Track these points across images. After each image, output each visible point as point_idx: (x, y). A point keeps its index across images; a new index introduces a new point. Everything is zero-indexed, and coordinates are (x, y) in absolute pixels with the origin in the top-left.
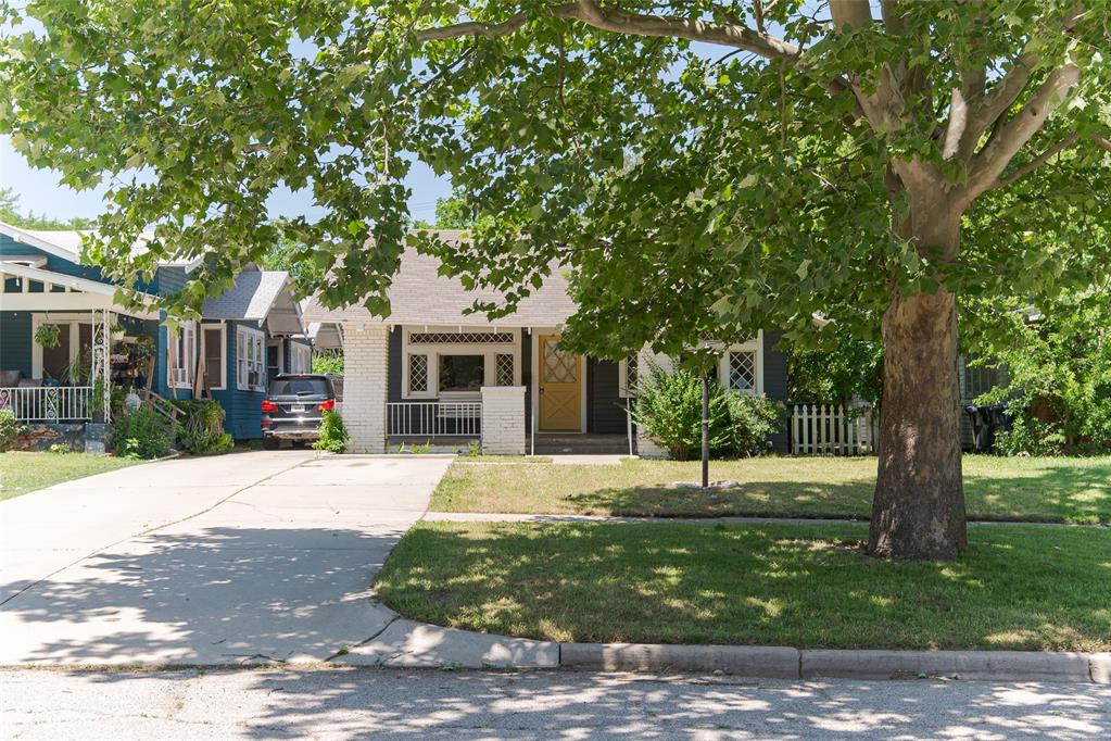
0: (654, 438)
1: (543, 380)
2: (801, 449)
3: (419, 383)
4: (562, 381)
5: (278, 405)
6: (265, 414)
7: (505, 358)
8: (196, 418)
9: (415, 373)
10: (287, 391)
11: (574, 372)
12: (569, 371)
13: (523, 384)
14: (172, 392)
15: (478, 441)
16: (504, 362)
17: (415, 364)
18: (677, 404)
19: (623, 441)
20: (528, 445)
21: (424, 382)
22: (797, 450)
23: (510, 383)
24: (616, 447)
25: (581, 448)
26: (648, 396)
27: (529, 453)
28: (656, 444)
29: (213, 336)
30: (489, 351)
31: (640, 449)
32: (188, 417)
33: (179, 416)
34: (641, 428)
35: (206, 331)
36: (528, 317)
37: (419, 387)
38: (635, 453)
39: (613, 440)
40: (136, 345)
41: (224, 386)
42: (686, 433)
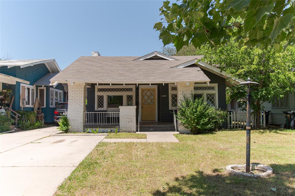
0: (185, 125)
1: (143, 104)
2: (230, 127)
3: (101, 105)
4: (149, 104)
5: (59, 112)
6: (55, 115)
7: (130, 97)
8: (25, 117)
9: (99, 102)
10: (62, 108)
11: (153, 101)
12: (152, 101)
13: (136, 105)
14: (21, 108)
15: (118, 127)
16: (129, 98)
17: (99, 98)
18: (195, 112)
19: (172, 126)
20: (137, 128)
21: (102, 105)
22: (229, 127)
23: (132, 105)
24: (170, 128)
25: (157, 129)
26: (184, 109)
27: (137, 131)
28: (185, 127)
29: (42, 91)
30: (125, 94)
31: (179, 129)
32: (22, 117)
33: (19, 117)
34: (180, 121)
35: (40, 90)
36: (137, 80)
37: (101, 107)
38: (178, 131)
39: (168, 126)
40: (6, 93)
41: (45, 106)
42: (198, 124)
